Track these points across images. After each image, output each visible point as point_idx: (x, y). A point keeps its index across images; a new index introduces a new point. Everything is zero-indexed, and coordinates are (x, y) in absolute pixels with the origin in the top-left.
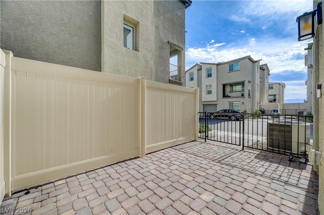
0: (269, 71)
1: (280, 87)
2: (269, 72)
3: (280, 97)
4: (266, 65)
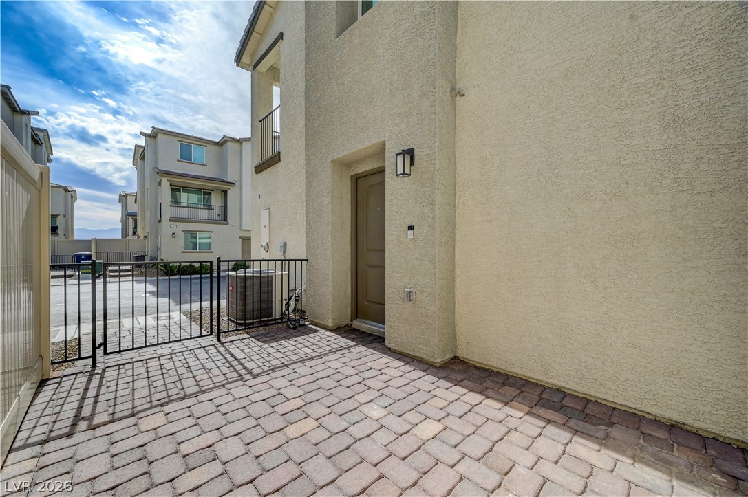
0: (52, 151)
1: (66, 198)
2: (52, 154)
3: (66, 222)
4: (45, 134)
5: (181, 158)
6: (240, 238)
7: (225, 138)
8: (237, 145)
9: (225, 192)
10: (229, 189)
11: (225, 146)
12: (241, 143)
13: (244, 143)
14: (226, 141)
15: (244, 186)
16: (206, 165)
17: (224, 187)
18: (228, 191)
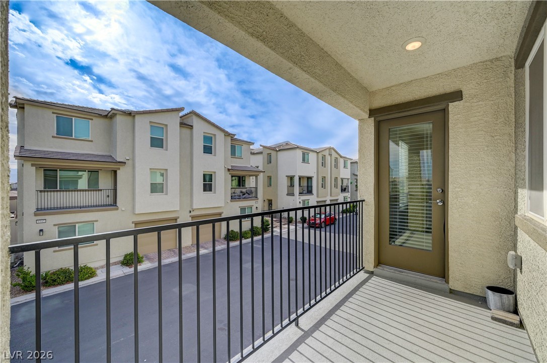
5: (57, 134)
6: (133, 222)
7: (113, 111)
8: (129, 119)
9: (115, 172)
10: (119, 169)
11: (114, 119)
12: (134, 116)
13: (137, 117)
14: (115, 115)
15: (137, 165)
16: (92, 141)
17: (113, 166)
18: (118, 171)
